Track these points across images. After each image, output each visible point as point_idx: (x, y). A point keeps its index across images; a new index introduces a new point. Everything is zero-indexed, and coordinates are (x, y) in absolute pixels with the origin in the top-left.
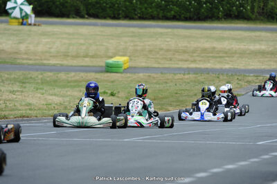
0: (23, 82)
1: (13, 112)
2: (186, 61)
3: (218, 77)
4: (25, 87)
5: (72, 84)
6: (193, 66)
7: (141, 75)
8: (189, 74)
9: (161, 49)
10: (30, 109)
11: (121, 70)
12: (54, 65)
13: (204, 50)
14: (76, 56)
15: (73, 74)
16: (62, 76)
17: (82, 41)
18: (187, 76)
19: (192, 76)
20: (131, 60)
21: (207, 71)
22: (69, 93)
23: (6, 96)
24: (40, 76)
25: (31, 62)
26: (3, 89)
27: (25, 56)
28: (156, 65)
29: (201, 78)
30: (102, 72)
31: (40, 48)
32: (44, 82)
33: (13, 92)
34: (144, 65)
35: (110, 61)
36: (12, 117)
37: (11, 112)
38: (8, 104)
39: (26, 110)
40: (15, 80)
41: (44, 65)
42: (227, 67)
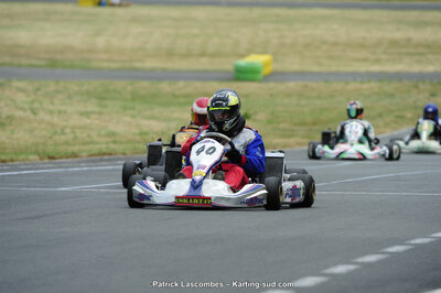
0: (102, 98)
1: (87, 147)
2: (365, 60)
3: (417, 87)
4: (105, 106)
5: (182, 100)
6: (376, 68)
7: (292, 85)
8: (369, 81)
9: (324, 42)
10: (115, 142)
11: (260, 76)
12: (152, 70)
13: (394, 43)
14: (188, 55)
15: (181, 84)
16: (165, 87)
17: (196, 31)
18: (366, 86)
19: (374, 85)
20: (275, 60)
21: (398, 77)
22: (176, 115)
23: (75, 121)
24: (129, 88)
25: (113, 65)
26: (69, 109)
27: (104, 56)
28: (316, 69)
29: (389, 87)
30: (228, 80)
31: (129, 43)
32: (135, 97)
33: (86, 114)
34: (296, 67)
35: (243, 62)
36: (84, 154)
37: (83, 147)
38: (78, 134)
39: (107, 143)
40: (89, 94)
41: (136, 70)
42: (430, 69)
